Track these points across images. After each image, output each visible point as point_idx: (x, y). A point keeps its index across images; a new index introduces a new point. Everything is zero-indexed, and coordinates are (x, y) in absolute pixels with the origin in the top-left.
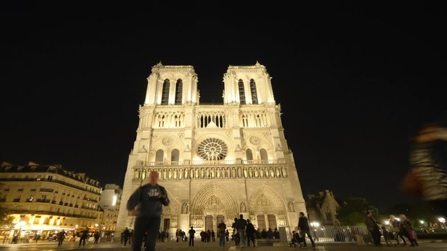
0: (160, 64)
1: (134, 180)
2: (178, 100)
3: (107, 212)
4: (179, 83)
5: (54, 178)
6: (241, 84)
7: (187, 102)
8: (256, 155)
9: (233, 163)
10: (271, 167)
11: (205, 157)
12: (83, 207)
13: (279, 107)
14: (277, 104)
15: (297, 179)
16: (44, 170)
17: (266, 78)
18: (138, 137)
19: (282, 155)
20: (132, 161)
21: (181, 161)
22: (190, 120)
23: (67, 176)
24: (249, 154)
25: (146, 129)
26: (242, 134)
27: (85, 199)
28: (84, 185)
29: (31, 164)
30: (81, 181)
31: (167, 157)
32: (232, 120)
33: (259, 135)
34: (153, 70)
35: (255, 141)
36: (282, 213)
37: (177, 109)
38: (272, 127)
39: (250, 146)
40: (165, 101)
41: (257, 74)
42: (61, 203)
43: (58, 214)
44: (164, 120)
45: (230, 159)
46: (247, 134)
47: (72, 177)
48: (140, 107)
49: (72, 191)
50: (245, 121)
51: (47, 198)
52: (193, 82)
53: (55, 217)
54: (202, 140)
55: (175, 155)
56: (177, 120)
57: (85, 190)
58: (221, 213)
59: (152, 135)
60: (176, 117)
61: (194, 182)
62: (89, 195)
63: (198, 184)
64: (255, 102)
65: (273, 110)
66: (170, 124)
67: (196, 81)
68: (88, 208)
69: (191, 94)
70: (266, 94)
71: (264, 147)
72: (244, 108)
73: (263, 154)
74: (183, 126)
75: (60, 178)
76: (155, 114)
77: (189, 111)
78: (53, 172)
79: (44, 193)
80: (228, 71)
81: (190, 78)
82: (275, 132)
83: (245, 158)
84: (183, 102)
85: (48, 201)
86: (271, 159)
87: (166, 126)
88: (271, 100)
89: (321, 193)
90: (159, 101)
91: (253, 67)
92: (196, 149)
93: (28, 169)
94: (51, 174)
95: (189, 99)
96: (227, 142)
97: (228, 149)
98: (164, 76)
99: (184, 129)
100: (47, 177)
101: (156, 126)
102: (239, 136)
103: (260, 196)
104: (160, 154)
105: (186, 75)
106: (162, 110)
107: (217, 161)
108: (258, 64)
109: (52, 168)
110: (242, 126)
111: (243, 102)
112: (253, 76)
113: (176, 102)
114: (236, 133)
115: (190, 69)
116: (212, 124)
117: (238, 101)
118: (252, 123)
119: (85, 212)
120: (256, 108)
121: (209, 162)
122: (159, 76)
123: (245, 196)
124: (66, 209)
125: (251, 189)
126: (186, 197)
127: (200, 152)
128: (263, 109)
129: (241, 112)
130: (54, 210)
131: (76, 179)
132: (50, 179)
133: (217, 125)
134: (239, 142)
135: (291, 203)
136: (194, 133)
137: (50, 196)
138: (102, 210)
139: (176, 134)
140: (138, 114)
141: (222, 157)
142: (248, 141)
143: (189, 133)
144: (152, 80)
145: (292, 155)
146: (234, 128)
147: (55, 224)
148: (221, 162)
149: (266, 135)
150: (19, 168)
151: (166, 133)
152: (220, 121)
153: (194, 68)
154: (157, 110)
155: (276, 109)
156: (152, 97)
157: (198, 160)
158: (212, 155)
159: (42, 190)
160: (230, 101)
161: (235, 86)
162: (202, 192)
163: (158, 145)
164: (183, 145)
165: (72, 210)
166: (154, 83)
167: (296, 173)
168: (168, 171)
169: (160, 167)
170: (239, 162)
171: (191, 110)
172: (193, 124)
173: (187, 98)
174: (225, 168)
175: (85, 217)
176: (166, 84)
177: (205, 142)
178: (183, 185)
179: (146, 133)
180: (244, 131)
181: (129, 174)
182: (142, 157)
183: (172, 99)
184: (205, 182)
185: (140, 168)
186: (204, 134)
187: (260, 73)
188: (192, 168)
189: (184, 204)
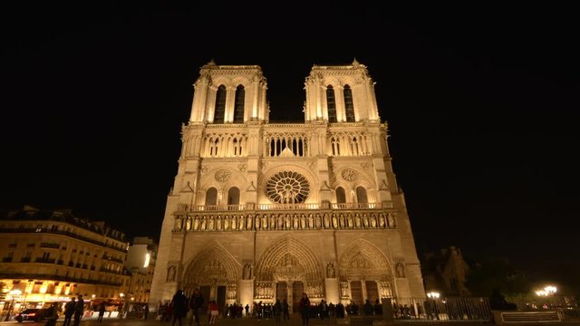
0: (211, 63)
1: (174, 232)
2: (238, 117)
3: (136, 276)
4: (240, 91)
5: (61, 228)
6: (330, 91)
7: (252, 119)
8: (351, 195)
9: (316, 207)
10: (373, 214)
11: (277, 199)
12: (102, 269)
13: (384, 126)
14: (382, 122)
15: (409, 230)
16: (46, 217)
17: (368, 85)
18: (181, 170)
19: (388, 195)
20: (172, 206)
21: (242, 205)
22: (253, 145)
23: (79, 225)
24: (341, 195)
25: (191, 158)
26: (331, 166)
27: (105, 257)
28: (104, 239)
29: (27, 208)
30: (99, 232)
31: (222, 198)
32: (317, 145)
33: (355, 166)
34: (202, 72)
35: (350, 175)
36: (387, 279)
37: (236, 130)
38: (374, 156)
39: (342, 183)
40: (219, 117)
41: (355, 78)
42: (71, 264)
43: (67, 279)
44: (218, 145)
45: (313, 203)
46: (338, 166)
47: (86, 227)
48: (184, 127)
49: (86, 247)
50: (335, 147)
51: (51, 256)
52: (260, 89)
53: (62, 284)
54: (272, 174)
55: (233, 196)
56: (237, 145)
57: (105, 245)
58: (299, 278)
59: (200, 167)
60: (235, 141)
61: (260, 235)
62: (111, 253)
63: (266, 238)
64: (350, 118)
65: (377, 130)
66: (226, 151)
67: (265, 87)
68: (110, 271)
69: (256, 109)
70: (368, 110)
71: (363, 184)
72: (334, 128)
73: (361, 194)
74: (245, 154)
75: (72, 228)
76: (205, 136)
77: (254, 131)
78: (58, 219)
79: (47, 250)
80: (312, 73)
81: (256, 83)
82: (379, 163)
83: (334, 201)
84: (245, 119)
85: (53, 261)
86: (372, 202)
87: (221, 154)
88: (374, 116)
89: (444, 251)
90: (211, 118)
91: (348, 67)
92: (263, 187)
93: (22, 216)
94: (56, 223)
95: (254, 115)
96: (309, 178)
97: (311, 188)
98: (219, 80)
99: (246, 159)
100: (50, 227)
101: (206, 154)
102: (327, 168)
103: (355, 253)
104: (211, 194)
105: (249, 79)
106: (215, 131)
107: (293, 205)
108: (355, 63)
109: (57, 213)
110: (330, 154)
111: (333, 118)
112: (349, 80)
113: (235, 119)
114: (323, 164)
115: (256, 71)
116: (287, 152)
117: (326, 116)
118: (345, 151)
119: (104, 276)
120: (351, 127)
121: (282, 206)
122: (210, 81)
123: (333, 255)
124: (78, 273)
125: (342, 245)
126: (249, 255)
127: (269, 192)
128: (362, 129)
129: (329, 134)
130: (61, 274)
131: (92, 229)
132: (55, 230)
133: (295, 152)
134: (326, 177)
135: (400, 265)
136: (261, 164)
137: (55, 254)
138: (129, 274)
139: (235, 166)
140: (181, 136)
141: (301, 198)
142: (339, 176)
143: (253, 164)
144: (200, 87)
145: (402, 196)
146: (319, 156)
147: (62, 293)
148: (300, 206)
149: (365, 167)
150: (11, 213)
151: (221, 164)
152: (299, 147)
153: (262, 70)
154: (208, 131)
155: (382, 129)
156: (200, 113)
157: (266, 204)
158: (288, 195)
159: (44, 245)
160: (314, 117)
161: (322, 97)
162: (273, 248)
163: (209, 182)
164: (246, 182)
165: (86, 274)
166: (203, 91)
167: (408, 222)
168: (223, 219)
169: (212, 213)
170: (326, 206)
171: (258, 130)
172: (260, 150)
173: (251, 112)
174: (306, 214)
175: (105, 283)
176: (221, 92)
177: (277, 177)
178: (244, 239)
179: (192, 165)
180: (334, 162)
181: (169, 222)
182: (186, 198)
183: (229, 115)
184: (276, 235)
185: (184, 214)
186: (275, 165)
187: (359, 76)
188: (258, 214)
189: (246, 265)
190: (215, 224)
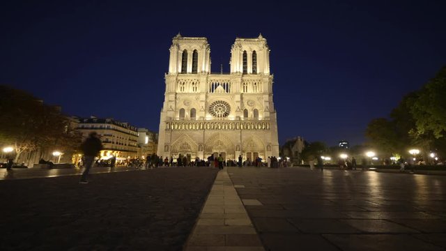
0: (179, 35)
1: (166, 130)
2: (194, 70)
3: (143, 148)
4: (195, 54)
5: (111, 127)
6: (245, 54)
7: (202, 72)
8: (251, 114)
9: (233, 119)
10: (260, 123)
11: (214, 115)
12: (129, 145)
13: (272, 76)
14: (271, 74)
15: (276, 130)
16: (103, 121)
17: (266, 52)
18: (166, 99)
19: (268, 114)
20: (163, 117)
21: (197, 117)
22: (203, 86)
23: (117, 125)
24: (246, 113)
25: (171, 93)
26: (242, 98)
27: (130, 140)
28: (128, 131)
29: (92, 117)
30: (126, 128)
31: (187, 114)
32: (236, 87)
33: (254, 98)
34: (174, 41)
35: (251, 103)
36: (263, 152)
37: (193, 77)
38: (264, 94)
39: (249, 108)
40: (184, 70)
41: (258, 47)
42: (117, 143)
43: (116, 150)
44: (185, 86)
45: (232, 117)
46: (246, 98)
47: (120, 126)
48: (166, 75)
49: (122, 135)
50: (245, 88)
51: (109, 140)
52: (206, 53)
53: (115, 152)
54: (212, 102)
55: (193, 112)
56: (194, 86)
57: (129, 134)
58: (224, 151)
59: (176, 98)
60: (193, 83)
61: (207, 132)
62: (132, 137)
63: (209, 133)
64: (254, 72)
65: (267, 79)
66: (189, 89)
67: (209, 52)
68: (132, 146)
69: (204, 65)
70: (264, 67)
71: (257, 108)
72: (245, 78)
73: (256, 112)
74: (198, 91)
75: (116, 127)
76: (178, 81)
77: (203, 79)
78: (109, 123)
79: (107, 137)
80: (236, 43)
81: (204, 49)
82: (266, 97)
83: (242, 116)
84: (198, 71)
85: (110, 142)
86: (260, 117)
87: (186, 91)
88: (267, 71)
89: (295, 138)
90: (180, 71)
91: (256, 40)
92: (208, 108)
93: (91, 121)
94: (108, 125)
95: (203, 69)
96: (230, 104)
97: (231, 109)
98: (183, 46)
99: (199, 94)
100: (106, 126)
101: (178, 91)
102: (239, 100)
103: (250, 141)
104: (182, 111)
106: (182, 78)
107: (222, 118)
108: (260, 37)
109: (108, 120)
110: (242, 92)
111: (245, 72)
112: (255, 48)
114: (238, 98)
115: (204, 41)
116: (220, 88)
117: (242, 71)
118: (250, 90)
119: (130, 148)
120: (255, 77)
121: (217, 118)
122: (178, 47)
123: (240, 141)
125: (244, 137)
126: (202, 141)
127: (211, 111)
128: (260, 78)
129: (242, 80)
130: (114, 147)
131: (123, 127)
132: (108, 128)
133: (224, 88)
134: (239, 104)
135: (269, 147)
136: (207, 97)
137: (110, 139)
138: (139, 147)
139: (194, 97)
140: (165, 80)
141: (226, 114)
142: (245, 104)
143: (203, 97)
144: (173, 51)
145: (276, 114)
146: (236, 93)
148: (225, 118)
149: (259, 99)
150: (85, 120)
151: (186, 96)
152: (226, 87)
154: (179, 78)
155: (270, 78)
156: (174, 67)
157: (209, 117)
158: (220, 113)
159: (105, 135)
160: (235, 71)
161: (240, 58)
162: (213, 138)
163: (181, 105)
164: (199, 106)
165: (123, 147)
166: (175, 55)
167: (276, 127)
168: (189, 124)
169: (183, 121)
170: (238, 119)
171: (205, 79)
172: (206, 89)
173: (201, 68)
174: (228, 123)
175: (131, 151)
176: (185, 54)
177: (215, 103)
178: (199, 134)
179: (172, 97)
180: (243, 96)
181: (162, 126)
182: (170, 114)
183: (189, 69)
184: (214, 132)
185: (170, 122)
186: (214, 97)
187: (261, 46)
188: (205, 123)
189: (200, 145)
190: (185, 127)
